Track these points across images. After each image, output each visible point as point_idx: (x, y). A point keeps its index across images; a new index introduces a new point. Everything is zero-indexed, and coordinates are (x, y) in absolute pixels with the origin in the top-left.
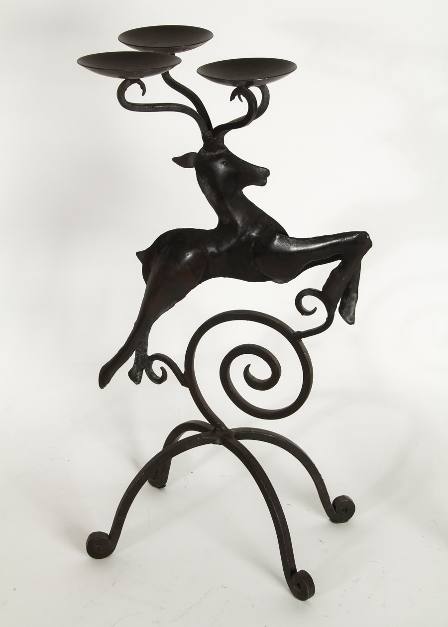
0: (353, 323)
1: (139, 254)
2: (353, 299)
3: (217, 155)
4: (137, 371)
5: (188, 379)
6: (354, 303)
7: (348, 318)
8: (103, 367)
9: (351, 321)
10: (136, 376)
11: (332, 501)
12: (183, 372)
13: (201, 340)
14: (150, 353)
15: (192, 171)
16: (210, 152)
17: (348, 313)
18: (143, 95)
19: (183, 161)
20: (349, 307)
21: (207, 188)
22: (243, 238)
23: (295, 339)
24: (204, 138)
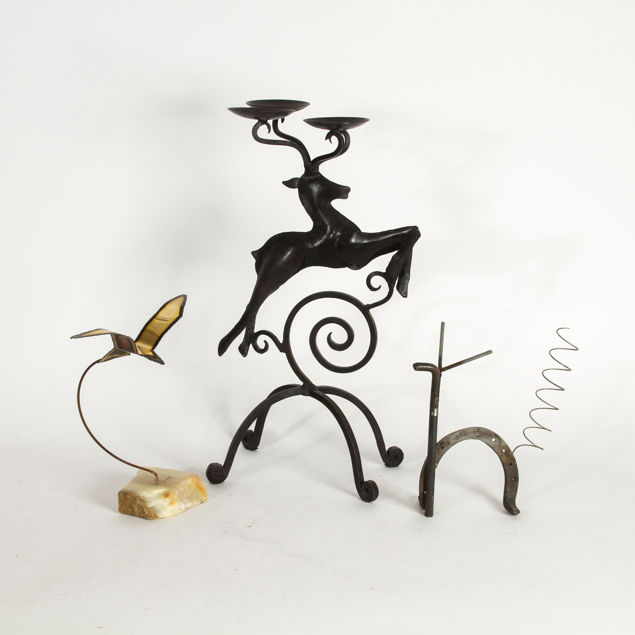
0: (406, 297)
1: (253, 253)
2: (407, 278)
3: (314, 179)
4: (246, 345)
5: (285, 347)
6: (407, 281)
7: (403, 293)
8: (221, 340)
9: (405, 295)
10: (245, 349)
11: (387, 449)
12: (281, 342)
13: (296, 316)
14: (256, 331)
15: (296, 191)
16: (309, 176)
17: (403, 289)
18: (269, 133)
19: (290, 184)
20: (404, 284)
21: (306, 202)
22: (332, 235)
23: (365, 310)
24: (306, 166)
